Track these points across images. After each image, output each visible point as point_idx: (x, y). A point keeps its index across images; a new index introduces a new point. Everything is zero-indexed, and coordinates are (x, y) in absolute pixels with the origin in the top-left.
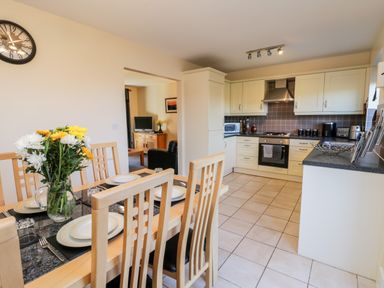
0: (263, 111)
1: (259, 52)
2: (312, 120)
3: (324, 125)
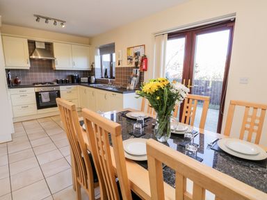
0: (27, 66)
1: (47, 19)
2: (64, 74)
3: (72, 77)
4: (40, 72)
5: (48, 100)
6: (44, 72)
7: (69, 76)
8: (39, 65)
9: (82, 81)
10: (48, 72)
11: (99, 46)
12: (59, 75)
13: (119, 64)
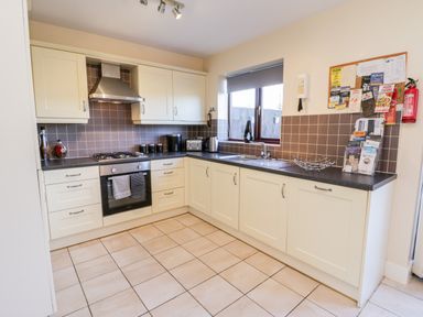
3: (169, 138)
4: (107, 129)
5: (127, 193)
6: (114, 129)
7: (162, 137)
8: (106, 114)
9: (189, 147)
10: (122, 129)
11: (226, 74)
12: (144, 136)
13: (300, 108)
